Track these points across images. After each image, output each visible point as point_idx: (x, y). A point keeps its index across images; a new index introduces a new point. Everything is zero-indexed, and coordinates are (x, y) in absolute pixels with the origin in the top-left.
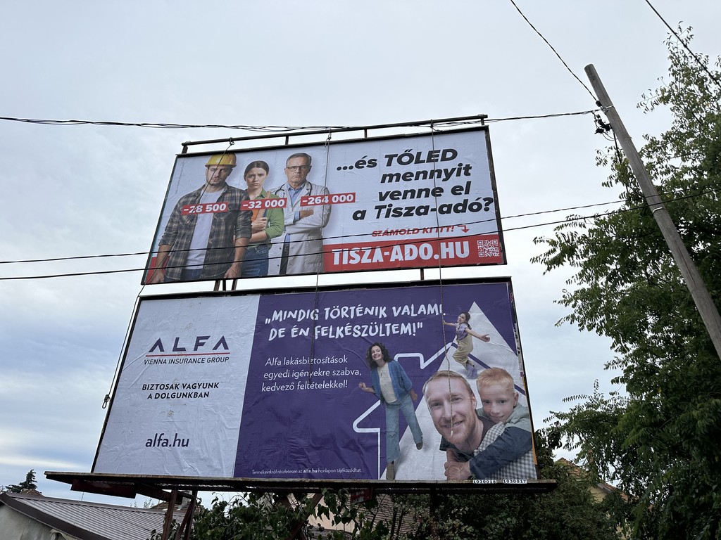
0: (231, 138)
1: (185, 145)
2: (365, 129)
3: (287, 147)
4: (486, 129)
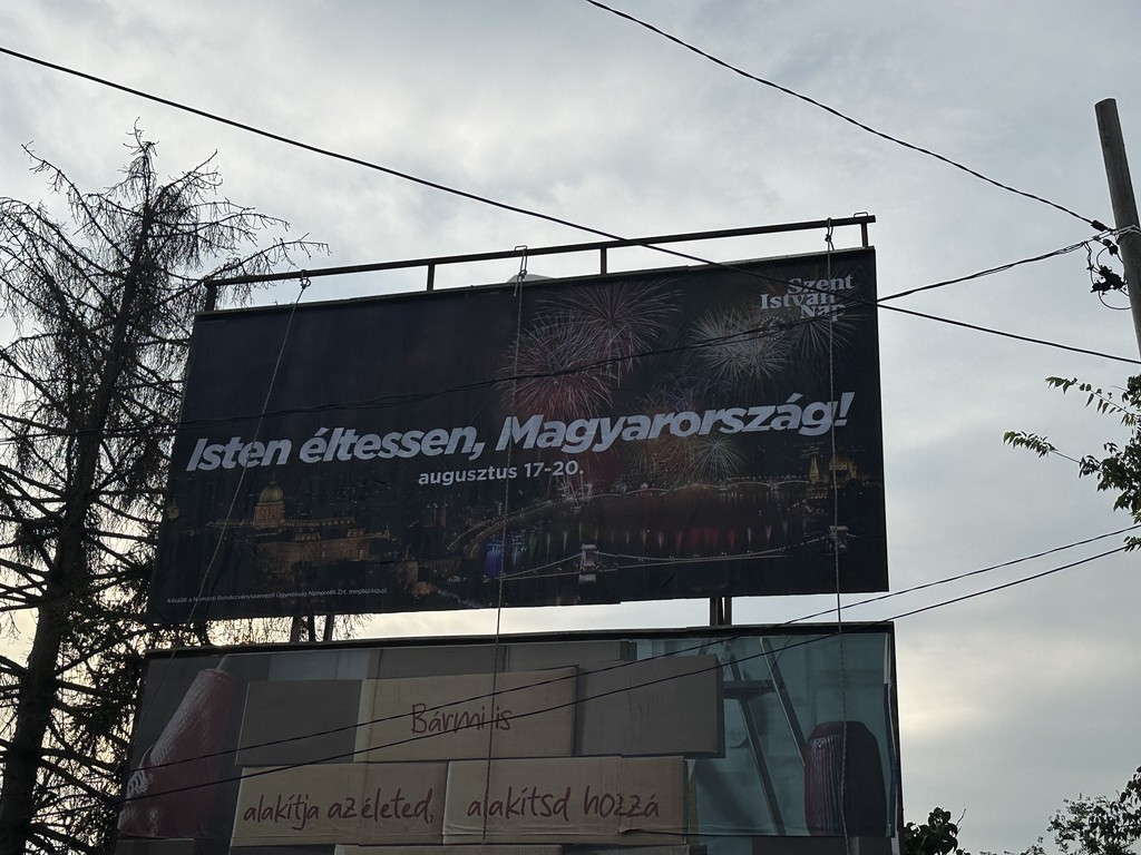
0: (304, 271)
1: (212, 286)
2: (604, 247)
3: (429, 297)
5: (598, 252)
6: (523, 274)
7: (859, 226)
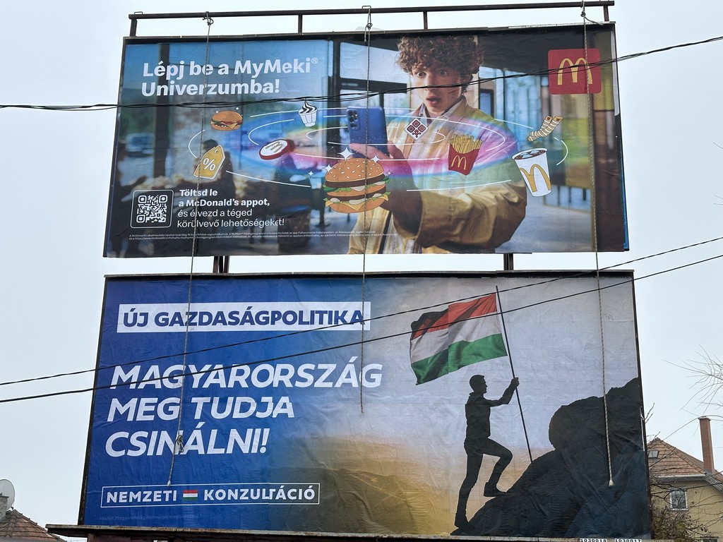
0: (208, 12)
1: (134, 18)
2: (425, 10)
3: (300, 37)
4: (610, 27)
5: (421, 14)
6: (369, 26)
7: (602, 7)
